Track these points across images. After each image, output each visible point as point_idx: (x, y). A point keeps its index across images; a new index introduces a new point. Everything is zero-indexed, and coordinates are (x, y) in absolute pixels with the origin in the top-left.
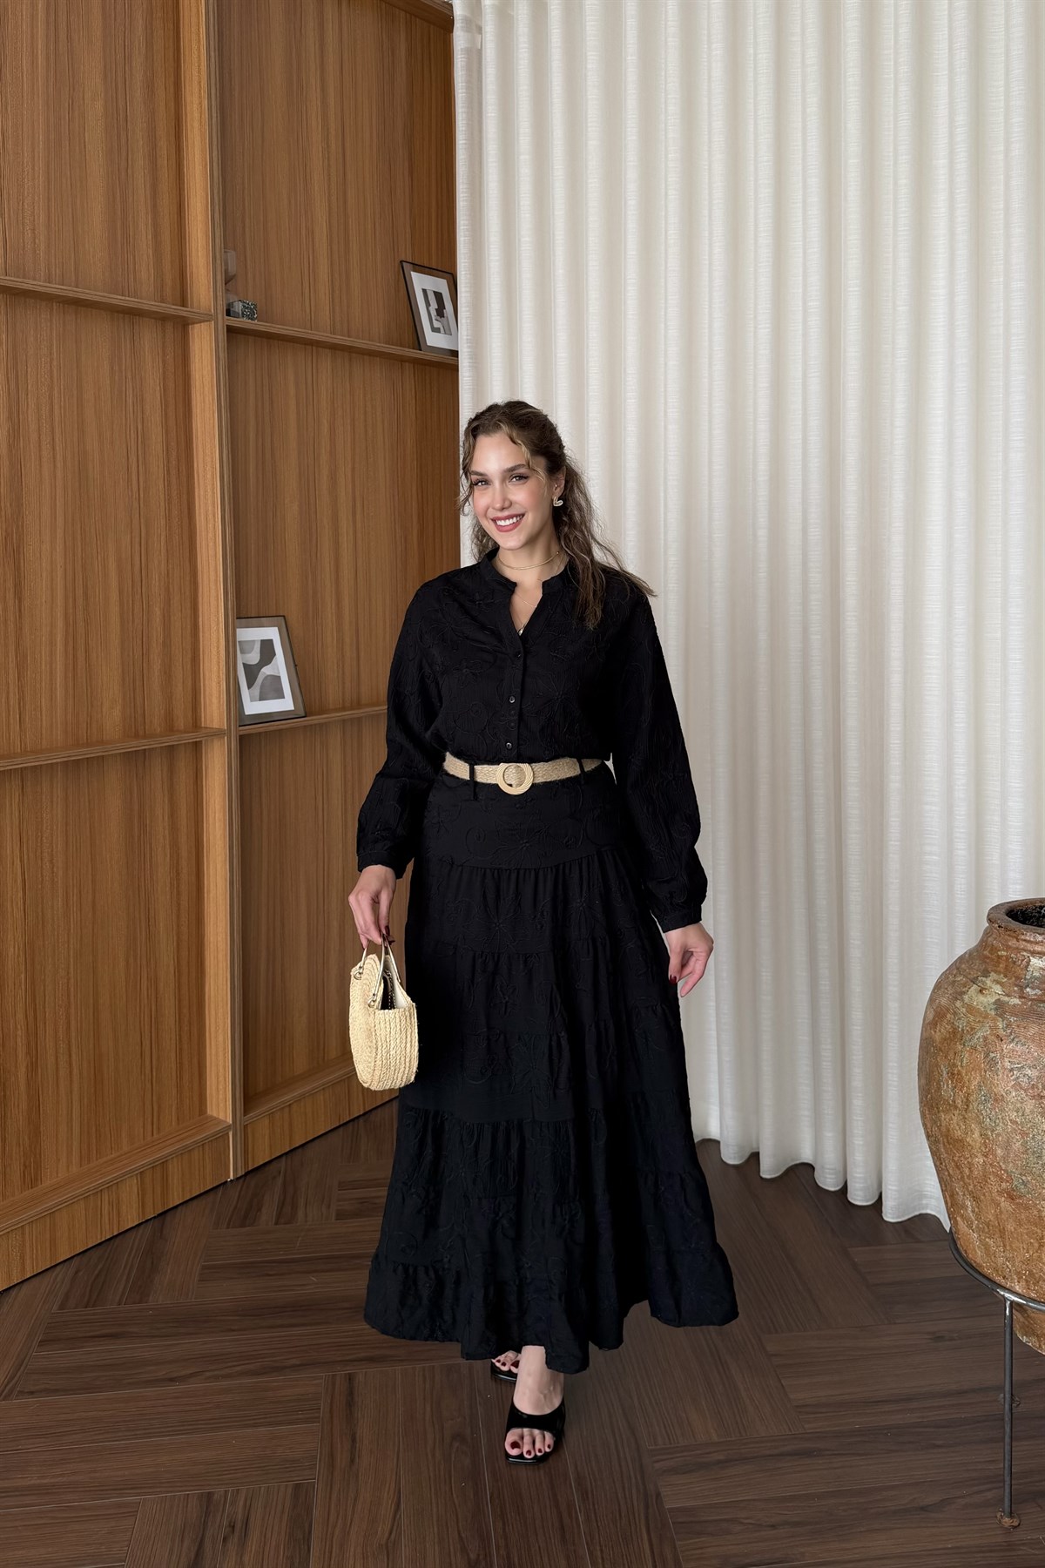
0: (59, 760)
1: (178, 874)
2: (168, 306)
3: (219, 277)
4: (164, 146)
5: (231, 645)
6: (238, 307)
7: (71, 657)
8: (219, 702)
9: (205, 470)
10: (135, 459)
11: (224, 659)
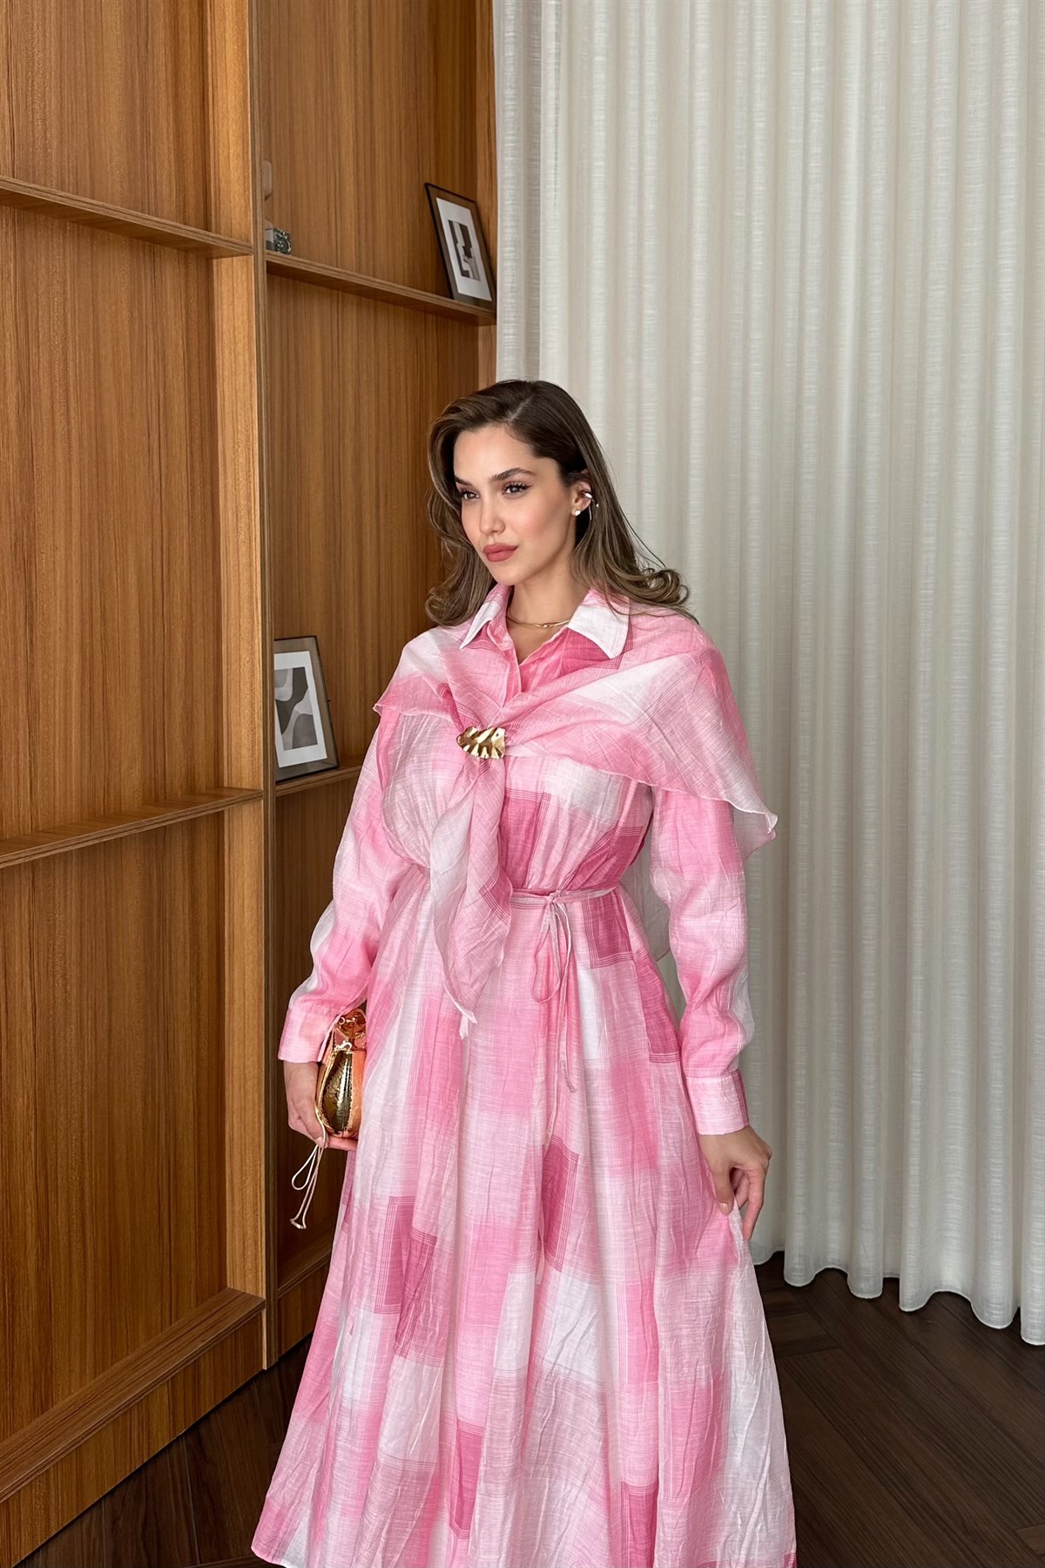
2: (191, 230)
5: (269, 675)
8: (253, 755)
9: (235, 452)
10: (156, 437)
11: (261, 698)
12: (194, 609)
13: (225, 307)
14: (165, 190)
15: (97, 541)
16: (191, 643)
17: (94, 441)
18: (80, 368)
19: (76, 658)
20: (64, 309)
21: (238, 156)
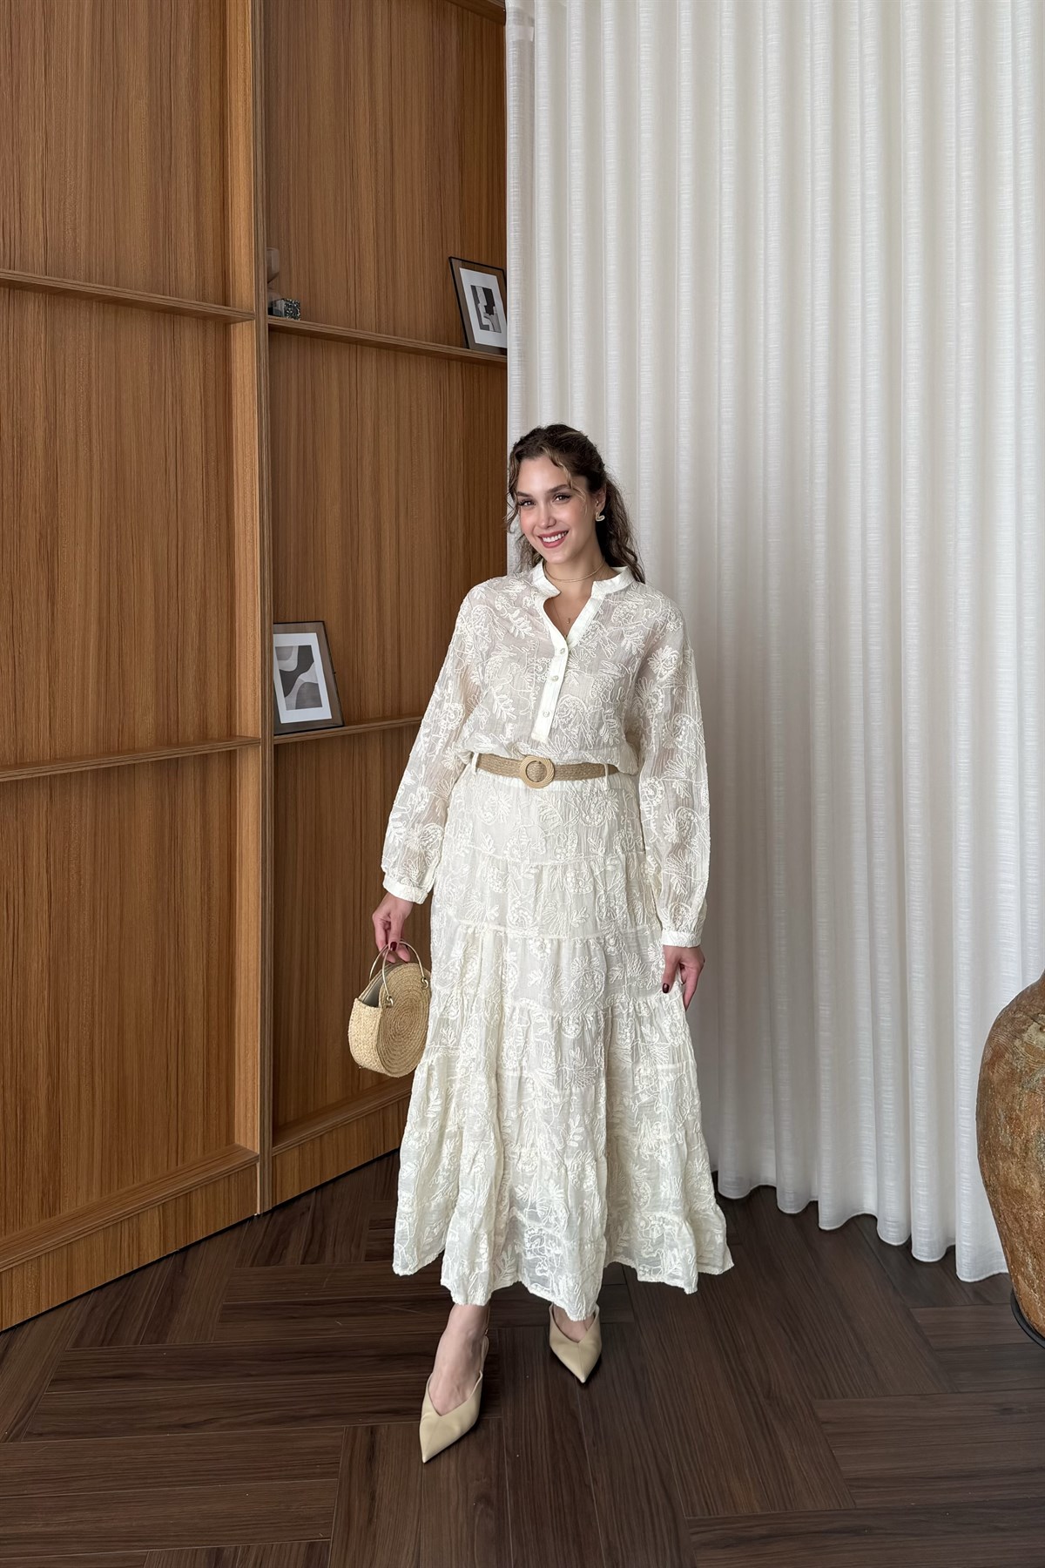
0: (88, 768)
1: (209, 889)
2: (210, 305)
3: (261, 276)
4: (208, 142)
5: (268, 652)
6: (281, 305)
7: (104, 662)
8: (255, 710)
9: (244, 472)
10: (174, 461)
11: (260, 665)
12: (208, 594)
13: (238, 360)
16: (205, 621)
21: (246, 246)
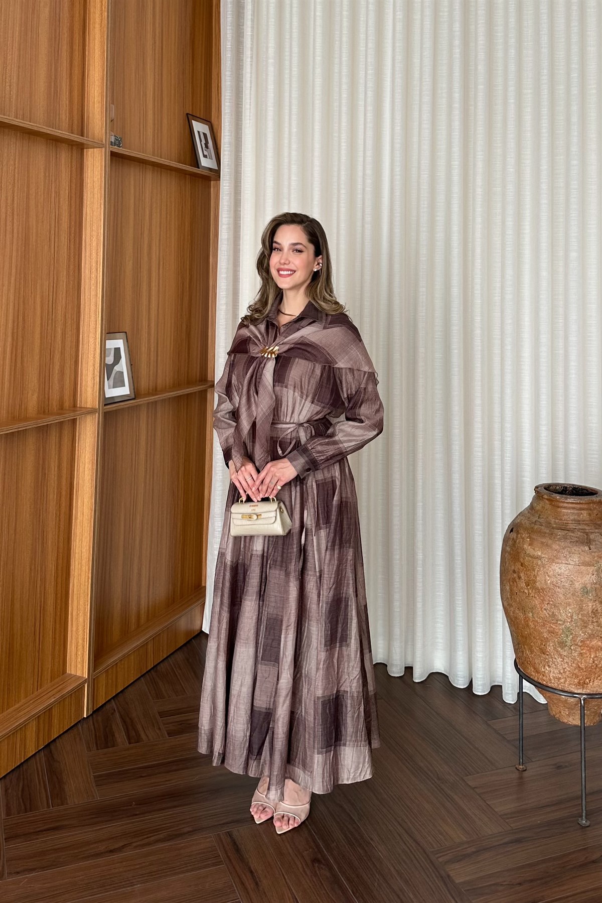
2: (74, 136)
3: (108, 123)
5: (103, 351)
7: (14, 361)
8: (93, 391)
9: (91, 240)
10: (54, 232)
11: (99, 362)
12: (67, 317)
13: (89, 171)
14: (64, 117)
15: (23, 283)
16: (65, 334)
17: (24, 234)
18: (20, 200)
19: (10, 339)
20: (14, 172)
21: (99, 102)
